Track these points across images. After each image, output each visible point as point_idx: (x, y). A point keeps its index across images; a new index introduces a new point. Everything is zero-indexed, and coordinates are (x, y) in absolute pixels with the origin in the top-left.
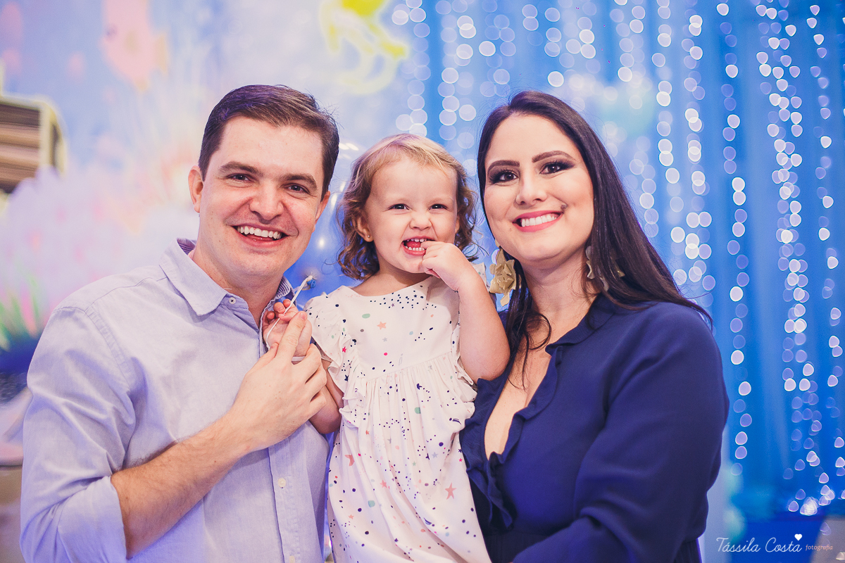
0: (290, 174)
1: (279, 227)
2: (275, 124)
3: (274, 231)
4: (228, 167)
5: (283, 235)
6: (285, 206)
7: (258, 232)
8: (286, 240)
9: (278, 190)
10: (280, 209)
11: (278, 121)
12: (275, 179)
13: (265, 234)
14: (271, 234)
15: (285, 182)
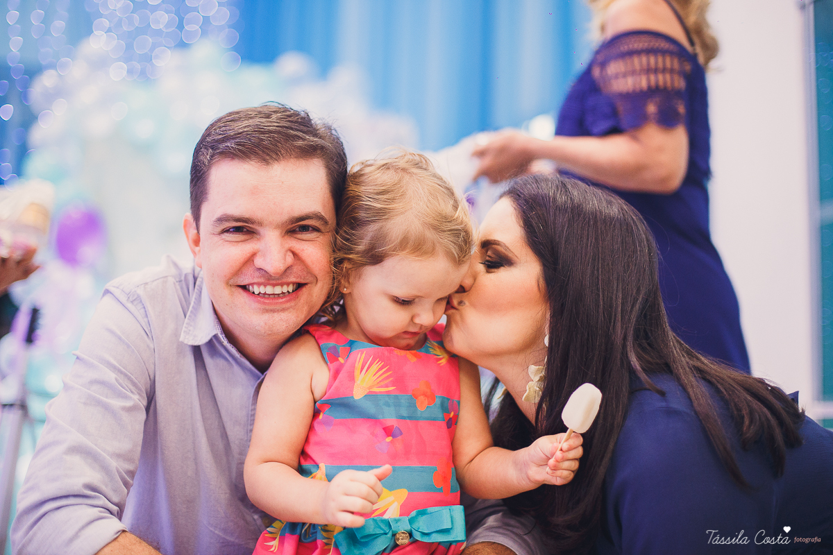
0: (293, 218)
1: (293, 279)
2: (266, 162)
3: (288, 284)
4: (221, 220)
5: (299, 286)
6: (294, 254)
7: (269, 290)
8: (304, 290)
9: (283, 237)
10: (290, 259)
11: (268, 158)
12: (277, 227)
13: (278, 290)
14: (285, 289)
15: (290, 227)
